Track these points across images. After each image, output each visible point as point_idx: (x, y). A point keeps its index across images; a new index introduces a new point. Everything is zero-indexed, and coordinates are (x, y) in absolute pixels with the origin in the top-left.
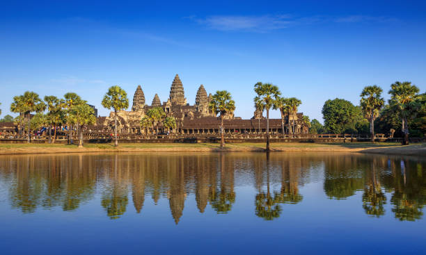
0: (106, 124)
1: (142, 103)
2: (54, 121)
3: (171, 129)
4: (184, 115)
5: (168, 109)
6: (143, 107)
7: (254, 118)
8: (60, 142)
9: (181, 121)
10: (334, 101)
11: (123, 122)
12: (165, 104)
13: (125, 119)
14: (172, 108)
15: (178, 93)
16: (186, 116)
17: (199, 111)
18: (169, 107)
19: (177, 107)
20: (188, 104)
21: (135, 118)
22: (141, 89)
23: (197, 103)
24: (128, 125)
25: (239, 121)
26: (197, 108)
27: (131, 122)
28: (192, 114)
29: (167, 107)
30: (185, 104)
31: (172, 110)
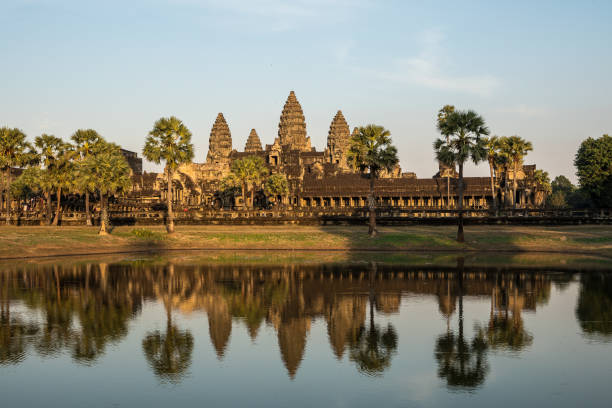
0: (156, 187)
1: (226, 147)
2: (56, 184)
3: (279, 197)
4: (303, 171)
5: (275, 158)
6: (227, 153)
7: (438, 175)
8: (68, 223)
9: (298, 181)
10: (600, 141)
11: (190, 184)
12: (269, 147)
13: (193, 177)
14: (283, 155)
15: (295, 128)
16: (309, 171)
17: (334, 162)
18: (276, 154)
19: (292, 155)
20: (313, 149)
21: (212, 177)
22: (224, 121)
23: (331, 146)
24: (199, 190)
25: (410, 180)
26: (330, 156)
27: (204, 185)
28: (321, 168)
29: (273, 154)
30: (307, 149)
31: (283, 159)
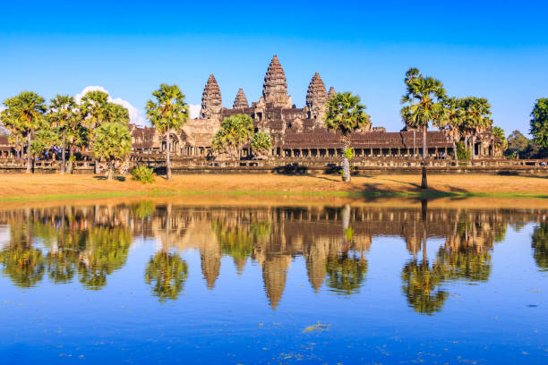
0: (156, 140)
1: (217, 104)
4: (285, 126)
5: (260, 114)
6: (217, 109)
7: (404, 130)
8: (80, 172)
9: (280, 135)
11: (185, 137)
12: (255, 106)
14: (267, 112)
15: (278, 88)
16: (290, 125)
17: (312, 117)
18: (261, 111)
19: (275, 111)
20: (294, 106)
21: (204, 131)
22: (215, 81)
23: (309, 104)
24: (193, 143)
25: (380, 134)
26: (309, 113)
27: (198, 137)
28: (300, 123)
29: (257, 111)
30: (289, 106)
31: (267, 116)
